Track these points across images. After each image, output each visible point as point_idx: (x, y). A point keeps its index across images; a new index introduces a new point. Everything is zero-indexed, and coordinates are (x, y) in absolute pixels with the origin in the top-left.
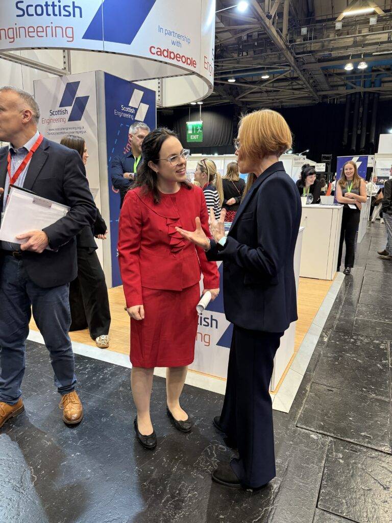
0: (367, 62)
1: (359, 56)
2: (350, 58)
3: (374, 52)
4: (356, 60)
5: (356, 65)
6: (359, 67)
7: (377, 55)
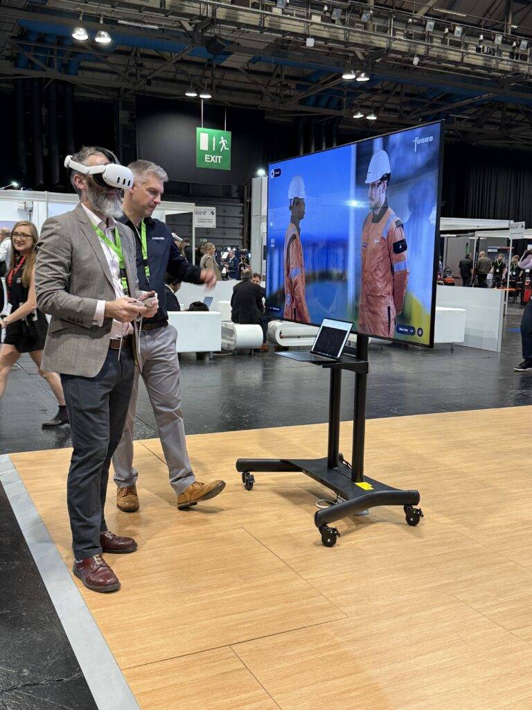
0: (111, 35)
1: (96, 19)
2: (81, 19)
3: (120, 19)
4: (94, 24)
5: (92, 33)
6: (98, 40)
7: (124, 25)
